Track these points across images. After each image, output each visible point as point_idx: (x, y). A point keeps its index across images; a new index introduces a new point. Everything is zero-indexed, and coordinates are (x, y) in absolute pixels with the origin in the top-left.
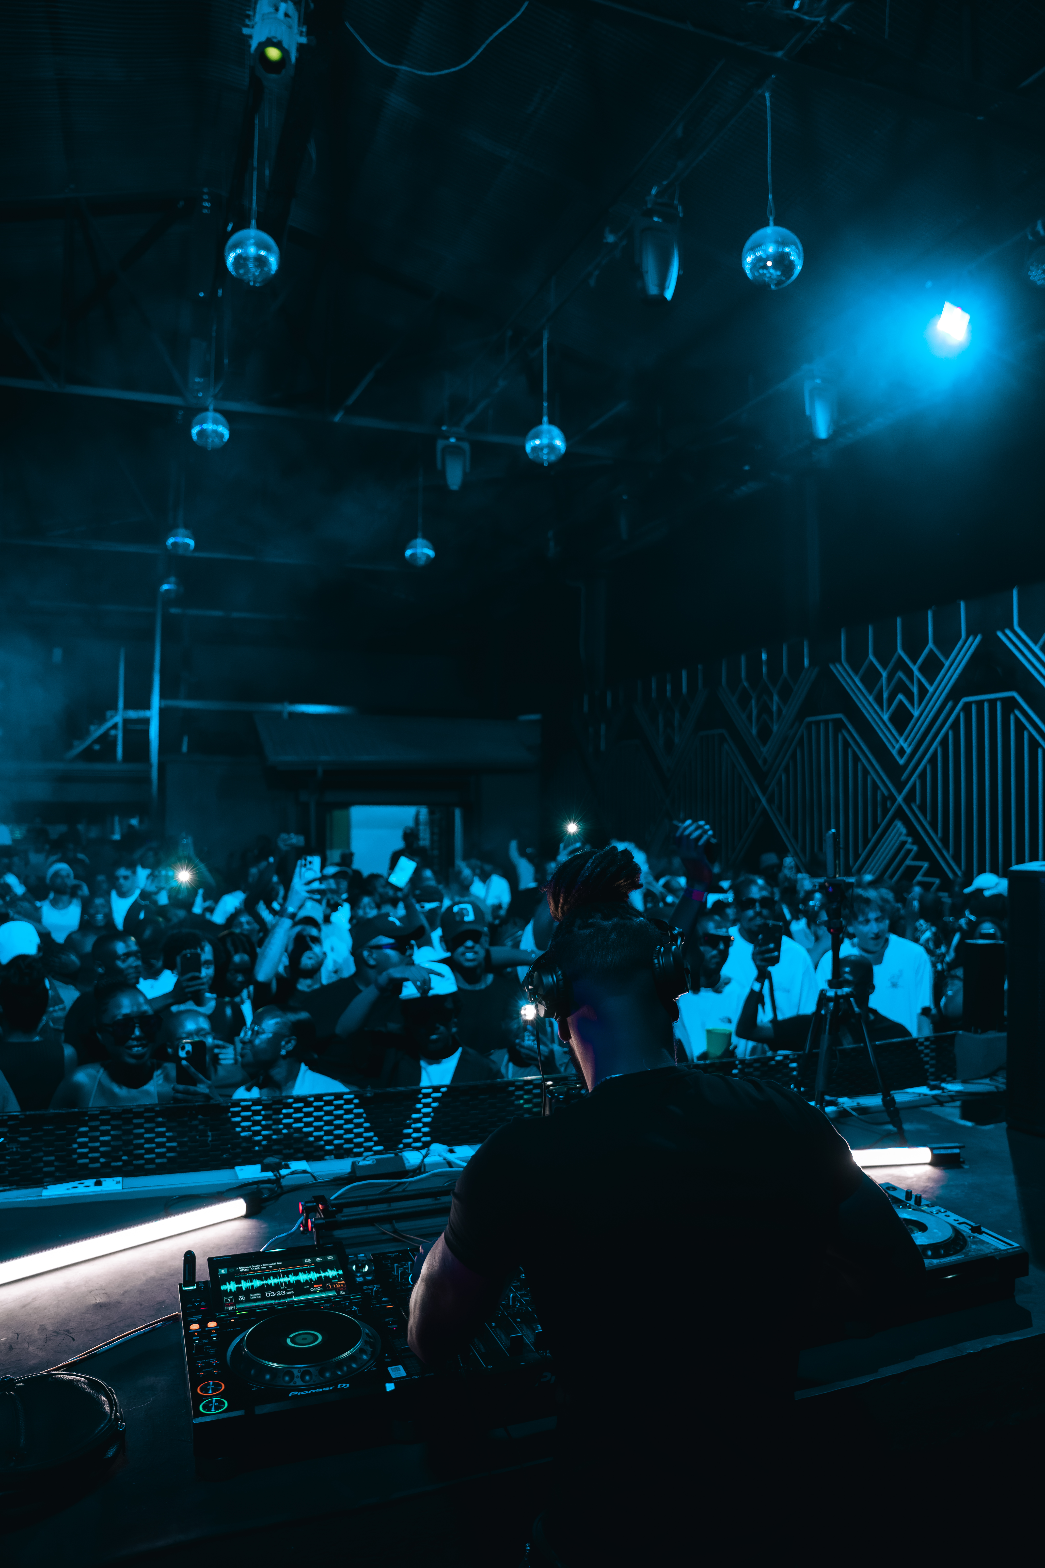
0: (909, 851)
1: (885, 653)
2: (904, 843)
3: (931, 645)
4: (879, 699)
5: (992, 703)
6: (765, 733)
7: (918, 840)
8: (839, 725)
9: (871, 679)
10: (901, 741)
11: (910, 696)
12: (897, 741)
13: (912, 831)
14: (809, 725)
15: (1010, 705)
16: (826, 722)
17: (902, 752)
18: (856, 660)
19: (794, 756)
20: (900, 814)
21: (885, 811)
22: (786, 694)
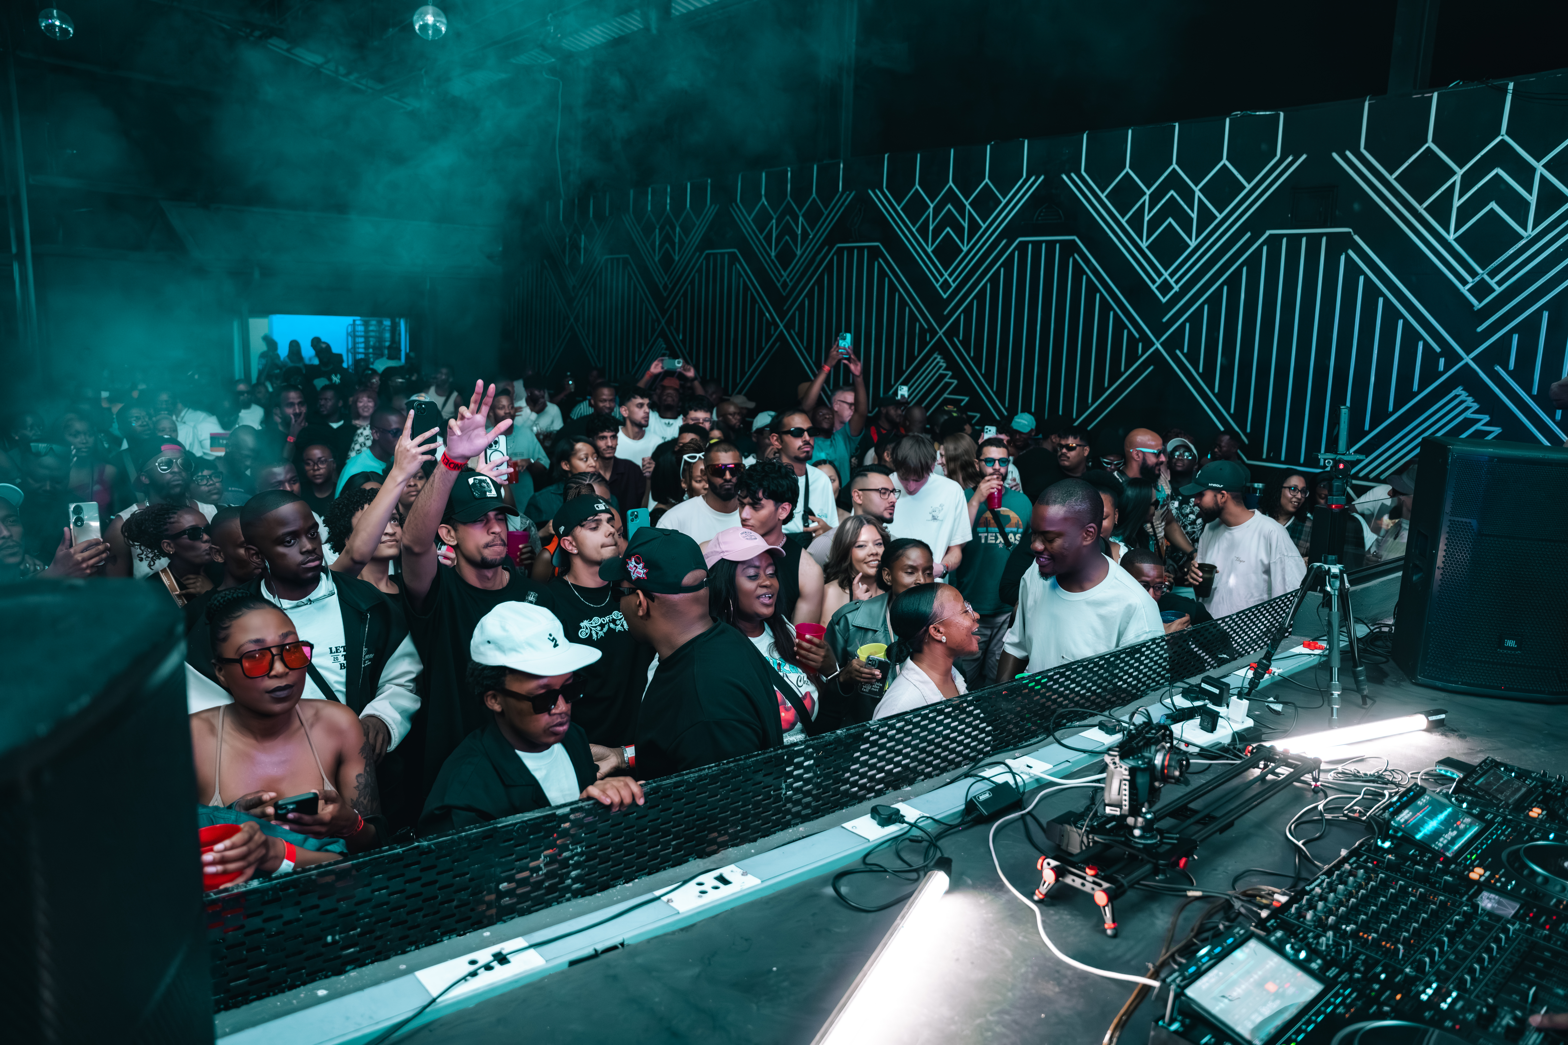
0: (949, 384)
1: (932, 186)
2: (943, 376)
3: (987, 180)
4: (923, 230)
5: (1051, 245)
6: (785, 257)
7: (958, 374)
8: (875, 253)
9: (915, 209)
10: (946, 275)
11: (959, 230)
12: (942, 275)
13: (952, 364)
14: (840, 251)
15: (1069, 248)
16: (861, 249)
17: (946, 285)
18: (898, 189)
19: (820, 280)
20: (940, 347)
21: (923, 344)
22: (813, 217)
